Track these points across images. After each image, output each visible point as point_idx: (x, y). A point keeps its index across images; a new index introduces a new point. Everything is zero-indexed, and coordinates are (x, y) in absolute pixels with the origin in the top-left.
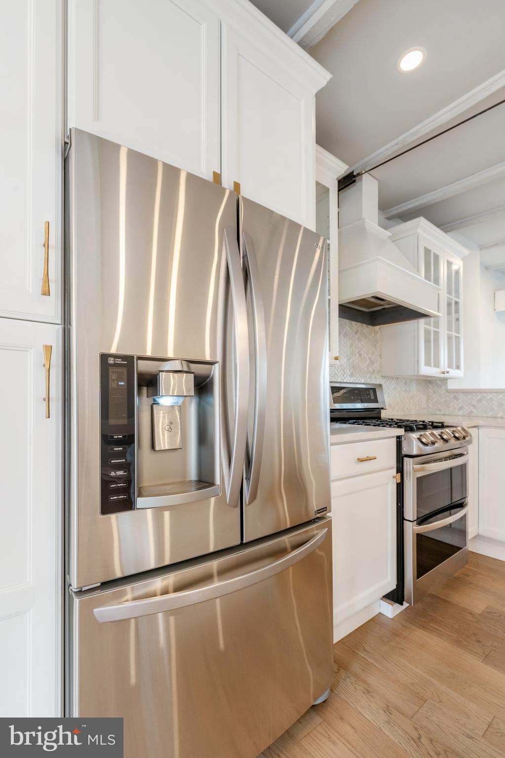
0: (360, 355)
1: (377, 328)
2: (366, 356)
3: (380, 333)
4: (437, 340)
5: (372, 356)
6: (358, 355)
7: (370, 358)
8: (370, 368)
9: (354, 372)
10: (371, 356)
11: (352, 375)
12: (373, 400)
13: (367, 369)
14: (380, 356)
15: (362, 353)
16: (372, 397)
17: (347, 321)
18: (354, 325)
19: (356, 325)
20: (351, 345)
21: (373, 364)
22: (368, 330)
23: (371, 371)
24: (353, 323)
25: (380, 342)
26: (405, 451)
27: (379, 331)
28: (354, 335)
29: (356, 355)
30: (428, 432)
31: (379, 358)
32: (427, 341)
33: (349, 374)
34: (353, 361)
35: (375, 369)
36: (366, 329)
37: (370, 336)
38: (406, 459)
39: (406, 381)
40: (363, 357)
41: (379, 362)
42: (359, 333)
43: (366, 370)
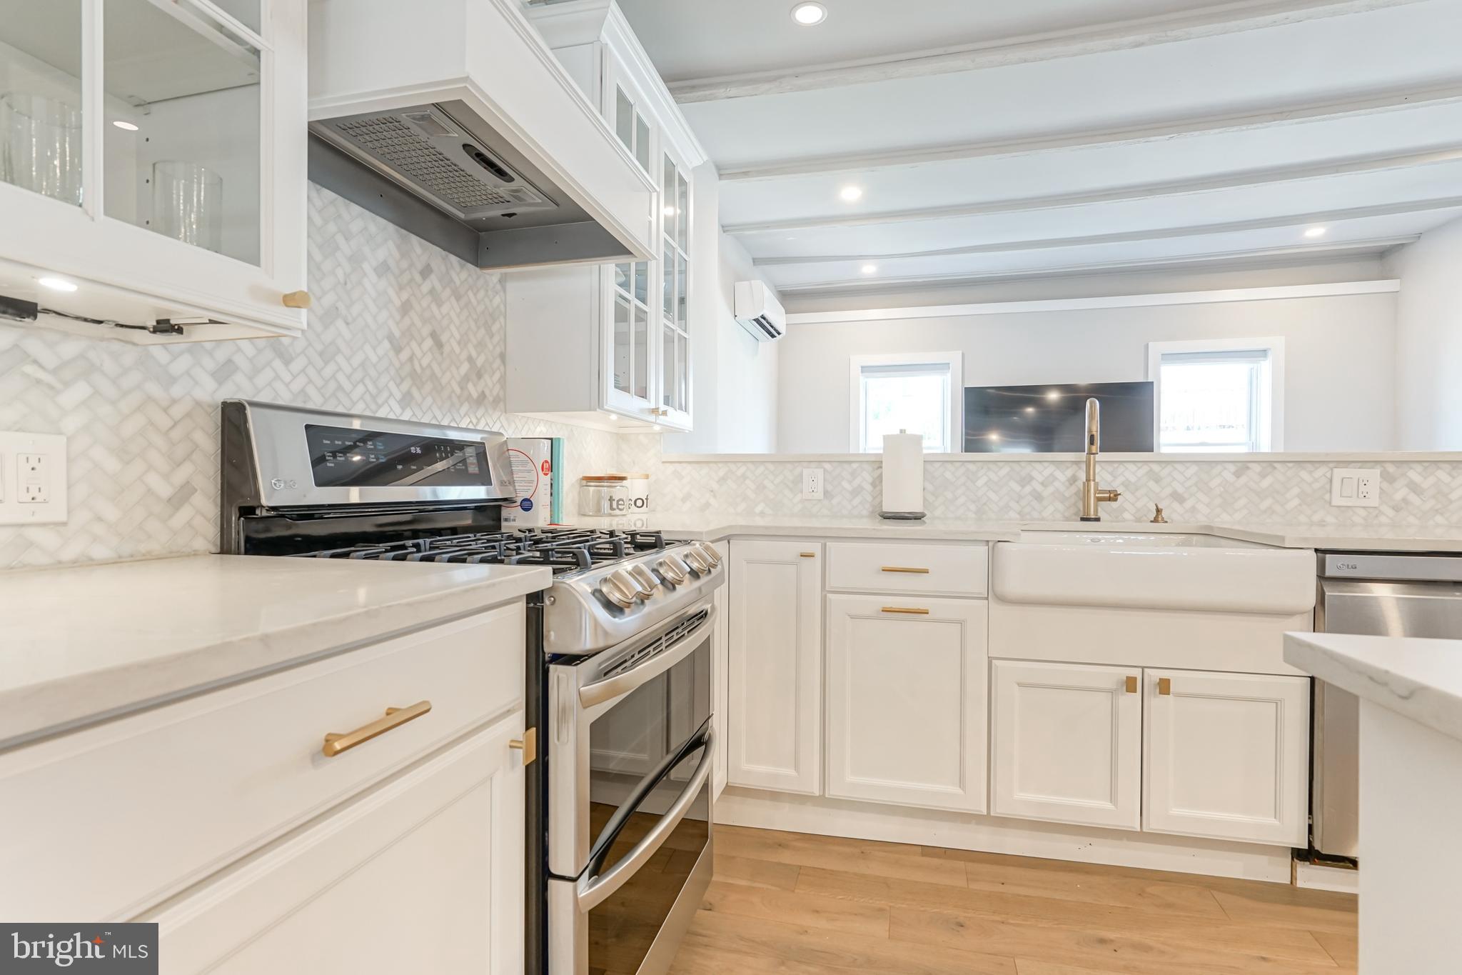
0: (439, 345)
1: (494, 275)
2: (457, 349)
3: (502, 293)
4: (642, 341)
5: (479, 354)
6: (429, 343)
7: (470, 359)
8: (470, 386)
9: (415, 392)
10: (474, 354)
11: (406, 400)
12: (474, 474)
13: (462, 389)
14: (503, 357)
15: (444, 338)
16: (473, 469)
17: (391, 227)
18: (419, 250)
19: (422, 251)
20: (405, 308)
21: (479, 376)
22: (464, 275)
23: (475, 395)
24: (414, 239)
25: (502, 320)
26: (555, 642)
27: (498, 287)
28: (418, 278)
29: (423, 340)
30: (626, 566)
31: (498, 361)
32: (621, 340)
33: (398, 396)
34: (411, 359)
35: (487, 393)
36: (459, 271)
37: (470, 294)
38: (556, 671)
39: (572, 430)
40: (447, 349)
41: (497, 376)
42: (433, 277)
43: (458, 390)
